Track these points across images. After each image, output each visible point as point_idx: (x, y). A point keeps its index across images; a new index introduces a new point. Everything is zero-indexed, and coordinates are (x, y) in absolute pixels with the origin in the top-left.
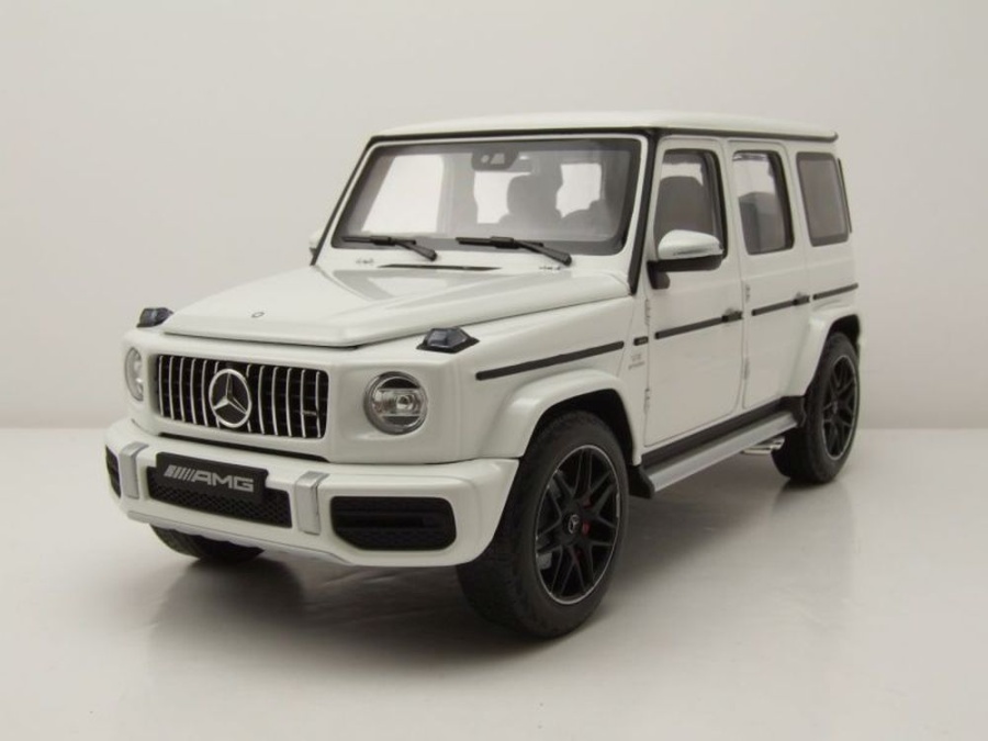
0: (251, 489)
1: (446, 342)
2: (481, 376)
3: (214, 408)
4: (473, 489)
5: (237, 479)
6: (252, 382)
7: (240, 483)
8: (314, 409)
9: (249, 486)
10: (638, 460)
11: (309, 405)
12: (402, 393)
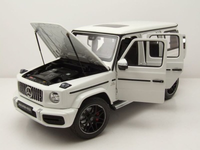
1: (64, 86)
2: (71, 93)
3: (27, 93)
4: (68, 115)
6: (32, 89)
8: (41, 97)
10: (112, 103)
12: (56, 96)
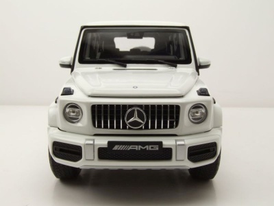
0: (157, 149)
3: (127, 122)
5: (150, 146)
6: (146, 111)
7: (152, 148)
8: (173, 118)
9: (156, 148)
11: (172, 117)
